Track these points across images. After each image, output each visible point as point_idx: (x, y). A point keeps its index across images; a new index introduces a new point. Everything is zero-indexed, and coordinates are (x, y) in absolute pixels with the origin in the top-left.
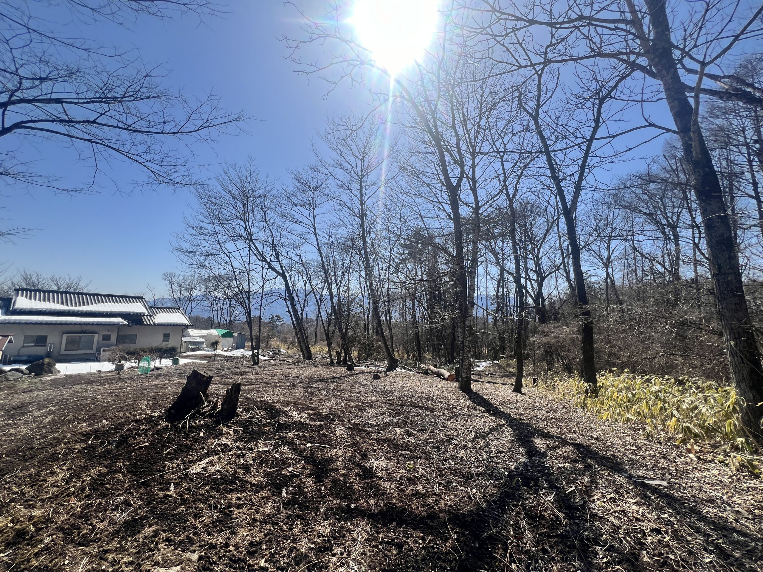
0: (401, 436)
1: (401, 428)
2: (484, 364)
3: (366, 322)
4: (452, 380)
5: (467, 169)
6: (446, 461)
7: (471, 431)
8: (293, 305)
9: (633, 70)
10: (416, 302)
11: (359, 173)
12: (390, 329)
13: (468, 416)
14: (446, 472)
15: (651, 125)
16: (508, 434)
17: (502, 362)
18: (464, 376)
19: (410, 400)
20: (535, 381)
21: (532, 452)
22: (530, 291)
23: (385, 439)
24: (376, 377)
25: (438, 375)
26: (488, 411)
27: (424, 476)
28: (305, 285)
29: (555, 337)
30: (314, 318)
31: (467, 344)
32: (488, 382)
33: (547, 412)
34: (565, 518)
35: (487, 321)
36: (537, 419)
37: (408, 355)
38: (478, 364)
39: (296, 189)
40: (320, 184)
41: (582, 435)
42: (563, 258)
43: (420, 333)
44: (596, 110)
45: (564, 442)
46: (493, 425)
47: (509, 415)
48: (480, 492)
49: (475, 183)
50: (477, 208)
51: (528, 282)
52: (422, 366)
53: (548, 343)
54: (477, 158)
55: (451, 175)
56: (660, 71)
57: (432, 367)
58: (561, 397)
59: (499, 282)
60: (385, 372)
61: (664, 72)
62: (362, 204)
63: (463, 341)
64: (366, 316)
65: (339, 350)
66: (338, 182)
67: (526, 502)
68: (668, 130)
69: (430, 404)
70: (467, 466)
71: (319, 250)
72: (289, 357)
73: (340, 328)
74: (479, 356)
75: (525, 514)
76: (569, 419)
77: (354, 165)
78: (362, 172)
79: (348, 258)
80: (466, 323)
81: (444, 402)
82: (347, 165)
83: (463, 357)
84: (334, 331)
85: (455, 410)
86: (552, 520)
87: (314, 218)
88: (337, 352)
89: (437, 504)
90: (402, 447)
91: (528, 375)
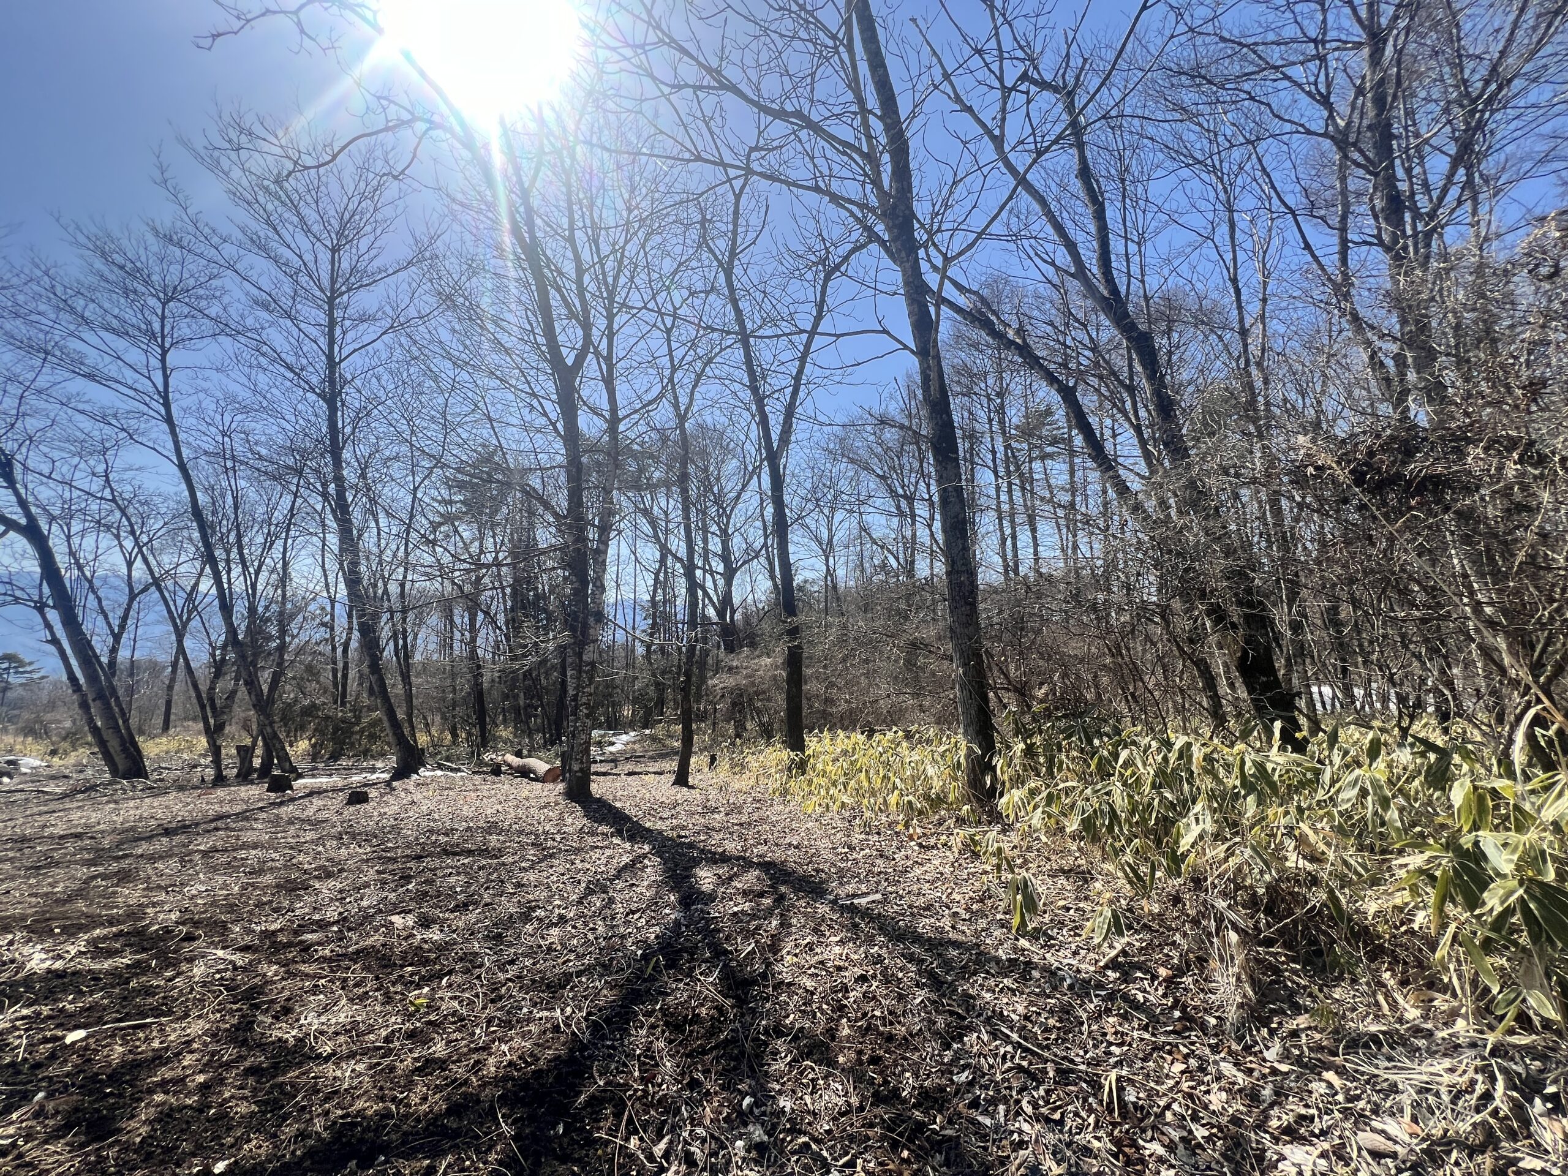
0: (404, 934)
1: (410, 911)
2: (624, 738)
3: (340, 665)
4: (554, 781)
5: (596, 334)
6: (512, 962)
7: (579, 882)
8: (71, 623)
9: (871, 242)
10: (480, 616)
11: (326, 283)
12: (406, 678)
13: (577, 851)
14: (508, 989)
15: (885, 331)
16: (652, 871)
17: (659, 730)
18: (576, 767)
19: (443, 839)
20: (713, 759)
21: (690, 898)
22: (712, 593)
23: (358, 952)
24: (358, 797)
25: (524, 772)
26: (619, 833)
27: (455, 1012)
28: (130, 564)
29: (747, 676)
30: (165, 657)
31: (584, 700)
32: (630, 774)
33: (727, 814)
34: (732, 1007)
35: (633, 651)
36: (708, 829)
37: (455, 735)
38: (613, 739)
39: (93, 280)
40: (192, 282)
41: (777, 845)
42: (766, 537)
43: (486, 685)
44: (819, 288)
45: (748, 864)
46: (626, 859)
47: (660, 833)
48: (580, 1010)
49: (611, 367)
50: (614, 422)
51: (708, 576)
52: (487, 757)
53: (738, 687)
54: (617, 319)
55: (561, 339)
56: (899, 251)
57: (511, 758)
58: (752, 782)
59: (657, 575)
60: (388, 783)
61: (903, 254)
62: (332, 364)
63: (576, 696)
64: (339, 650)
65: (248, 741)
66: (255, 291)
67: (668, 999)
68: (906, 347)
69: (494, 840)
70: (560, 961)
71: (182, 467)
72: (53, 777)
73: (252, 684)
74: (615, 724)
75: (667, 1024)
76: (762, 820)
77: (308, 257)
78: (333, 282)
79: (288, 499)
80: (585, 658)
81: (528, 829)
82: (287, 253)
83: (576, 728)
84: (234, 693)
85: (550, 843)
86: (712, 1018)
87: (166, 378)
88: (238, 748)
89: (476, 1073)
90: (403, 958)
91: (701, 751)
